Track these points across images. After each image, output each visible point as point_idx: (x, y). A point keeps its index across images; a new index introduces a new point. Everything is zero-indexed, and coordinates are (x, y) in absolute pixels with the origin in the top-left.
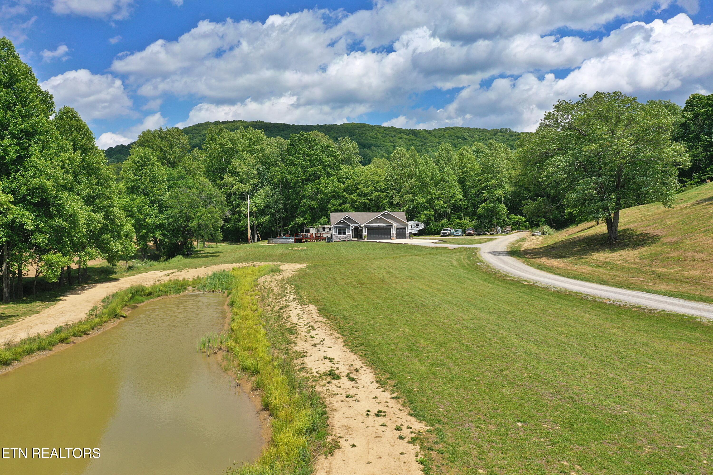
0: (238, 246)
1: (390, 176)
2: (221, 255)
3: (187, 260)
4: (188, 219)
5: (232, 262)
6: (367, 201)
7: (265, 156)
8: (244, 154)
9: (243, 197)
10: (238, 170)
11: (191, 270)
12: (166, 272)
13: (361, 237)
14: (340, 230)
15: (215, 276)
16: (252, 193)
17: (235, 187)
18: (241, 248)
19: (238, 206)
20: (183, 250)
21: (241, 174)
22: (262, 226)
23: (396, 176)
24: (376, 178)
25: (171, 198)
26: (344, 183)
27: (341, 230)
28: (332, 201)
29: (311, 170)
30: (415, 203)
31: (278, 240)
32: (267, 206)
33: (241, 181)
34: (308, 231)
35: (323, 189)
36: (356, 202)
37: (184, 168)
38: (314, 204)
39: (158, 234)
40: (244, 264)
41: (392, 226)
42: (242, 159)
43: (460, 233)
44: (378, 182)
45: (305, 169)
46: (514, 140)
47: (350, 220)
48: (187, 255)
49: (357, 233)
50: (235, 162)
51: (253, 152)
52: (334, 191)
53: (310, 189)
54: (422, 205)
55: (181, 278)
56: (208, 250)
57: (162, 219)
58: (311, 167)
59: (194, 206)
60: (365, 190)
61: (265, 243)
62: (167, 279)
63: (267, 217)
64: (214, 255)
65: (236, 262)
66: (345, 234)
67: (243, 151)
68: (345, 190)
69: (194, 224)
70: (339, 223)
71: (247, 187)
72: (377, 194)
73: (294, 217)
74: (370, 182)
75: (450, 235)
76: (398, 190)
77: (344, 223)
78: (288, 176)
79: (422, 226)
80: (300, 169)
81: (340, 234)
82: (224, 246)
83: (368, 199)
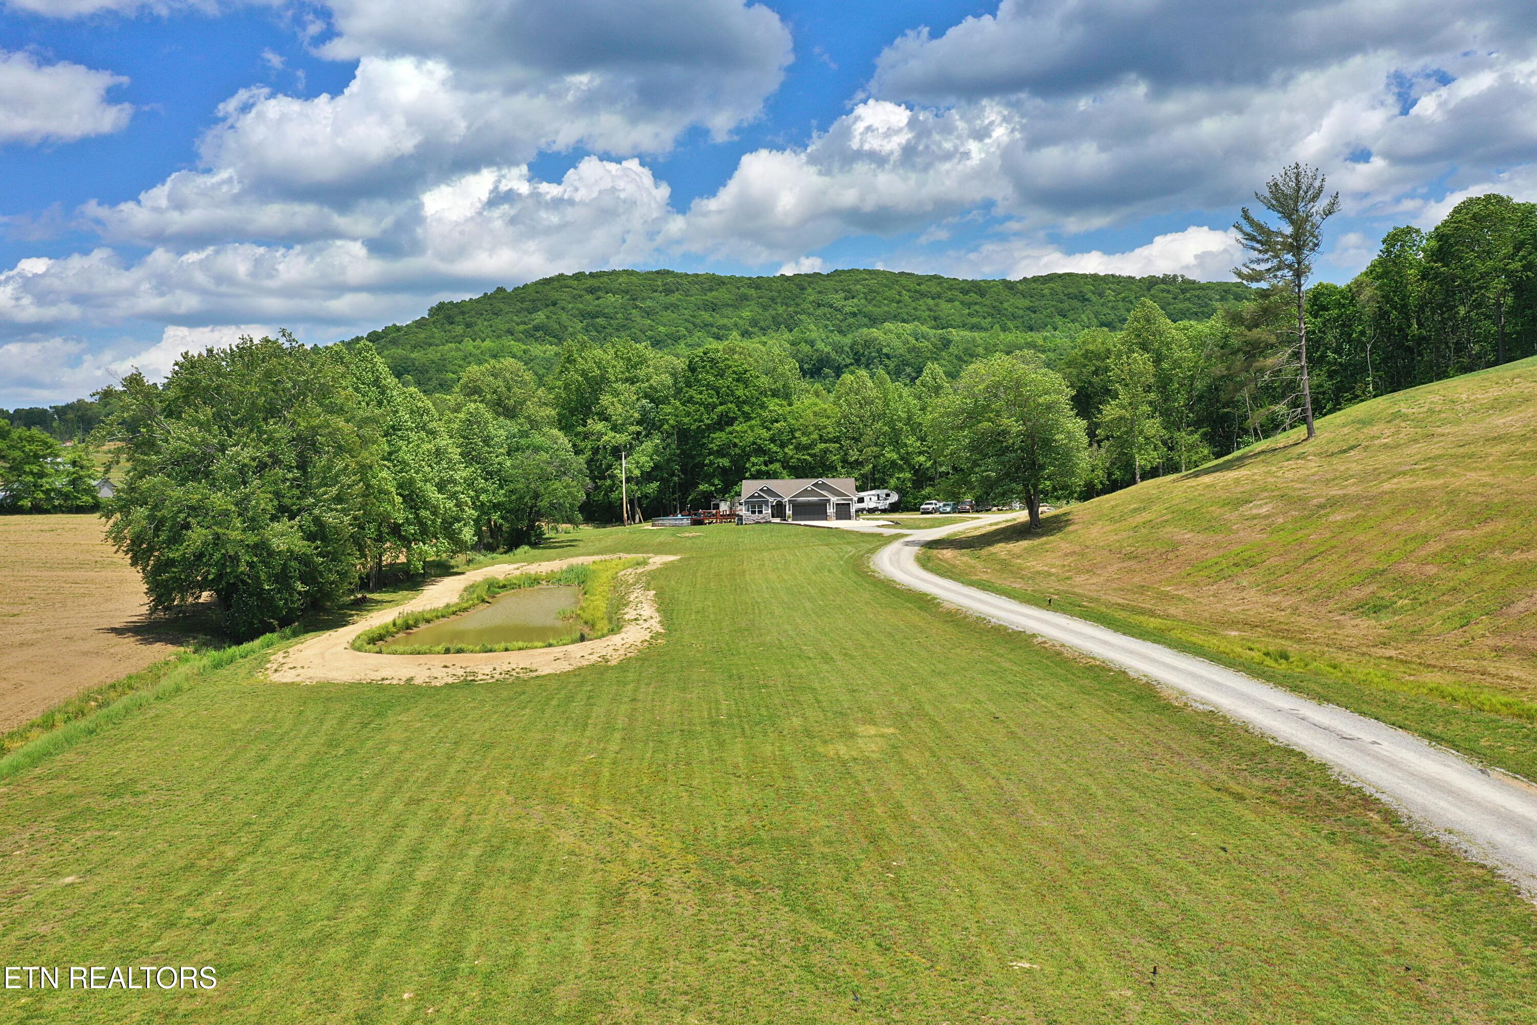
0: (609, 529)
1: (845, 417)
2: (581, 544)
3: (536, 552)
4: (537, 496)
5: (593, 554)
6: (808, 457)
7: (651, 387)
8: (619, 386)
9: (616, 452)
10: (610, 411)
11: (543, 564)
12: (516, 566)
13: (783, 516)
14: (753, 507)
15: (571, 569)
16: (629, 449)
17: (605, 438)
18: (611, 534)
19: (610, 467)
20: (529, 538)
21: (614, 418)
22: (647, 497)
23: (853, 418)
24: (824, 421)
25: (513, 467)
26: (769, 429)
27: (755, 505)
28: (753, 459)
29: (720, 408)
30: (882, 460)
31: (669, 521)
32: (656, 467)
33: (614, 428)
34: (717, 507)
35: (737, 441)
36: (792, 458)
37: (528, 418)
38: (725, 462)
39: (495, 517)
40: (607, 557)
41: (829, 500)
42: (616, 393)
43: (948, 509)
44: (825, 427)
45: (711, 407)
46: (1189, 299)
47: (769, 492)
48: (534, 545)
49: (778, 510)
50: (606, 399)
51: (632, 381)
52: (754, 443)
53: (719, 438)
54: (893, 463)
55: (533, 572)
56: (562, 537)
57: (501, 496)
58: (721, 404)
59: (545, 478)
60: (804, 440)
61: (648, 526)
62: (518, 573)
63: (655, 485)
64: (571, 544)
65: (597, 554)
66: (760, 512)
67: (617, 381)
68: (772, 440)
69: (543, 503)
70: (753, 496)
71: (622, 438)
72: (823, 445)
73: (696, 485)
74: (812, 428)
75: (936, 511)
76: (856, 440)
77: (760, 496)
78: (686, 420)
79: (894, 498)
80: (702, 409)
81: (753, 512)
82: (587, 531)
83: (809, 454)
